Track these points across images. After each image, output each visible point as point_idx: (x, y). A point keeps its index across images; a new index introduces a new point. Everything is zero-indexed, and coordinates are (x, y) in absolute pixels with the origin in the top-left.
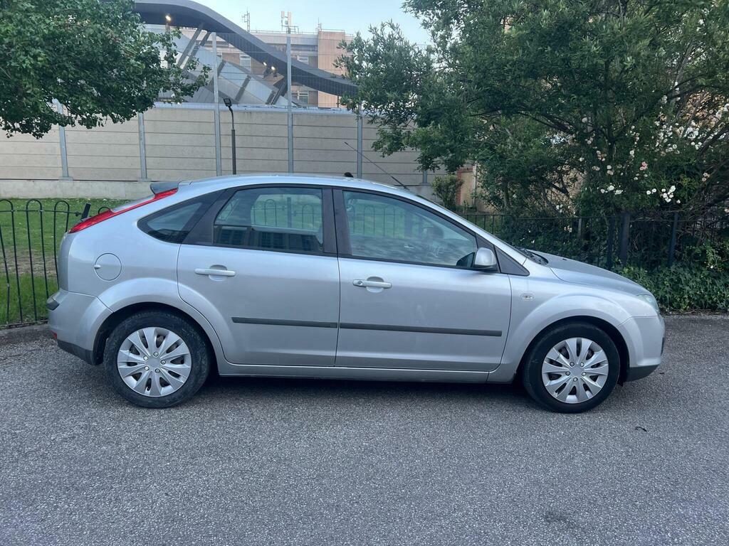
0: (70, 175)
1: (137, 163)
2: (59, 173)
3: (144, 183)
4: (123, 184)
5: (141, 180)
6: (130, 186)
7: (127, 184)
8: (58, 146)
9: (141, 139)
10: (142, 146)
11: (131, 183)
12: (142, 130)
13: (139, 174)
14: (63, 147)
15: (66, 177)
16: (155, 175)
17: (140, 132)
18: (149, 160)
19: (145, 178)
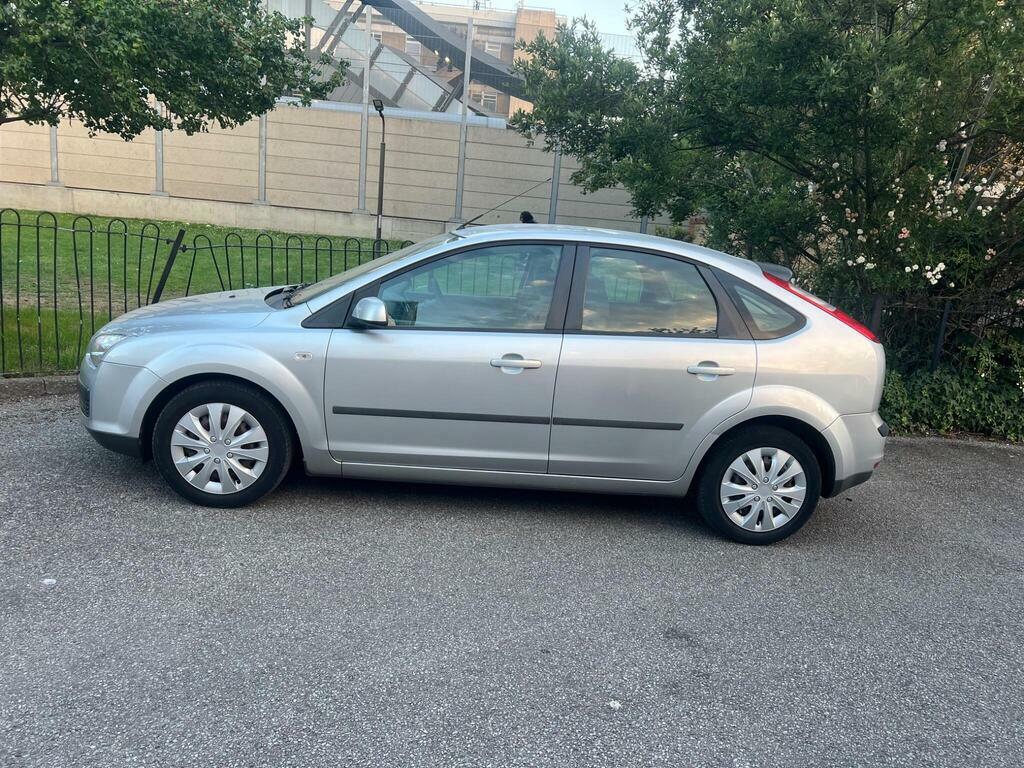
0: (166, 189)
1: (253, 179)
2: (152, 186)
3: (261, 208)
4: (233, 206)
5: (258, 202)
6: (242, 211)
7: (238, 206)
8: (152, 149)
9: (260, 147)
10: (262, 157)
11: (244, 206)
12: (263, 134)
13: (255, 194)
14: (160, 150)
15: (161, 190)
16: (276, 197)
17: (260, 137)
18: (270, 176)
19: (263, 200)
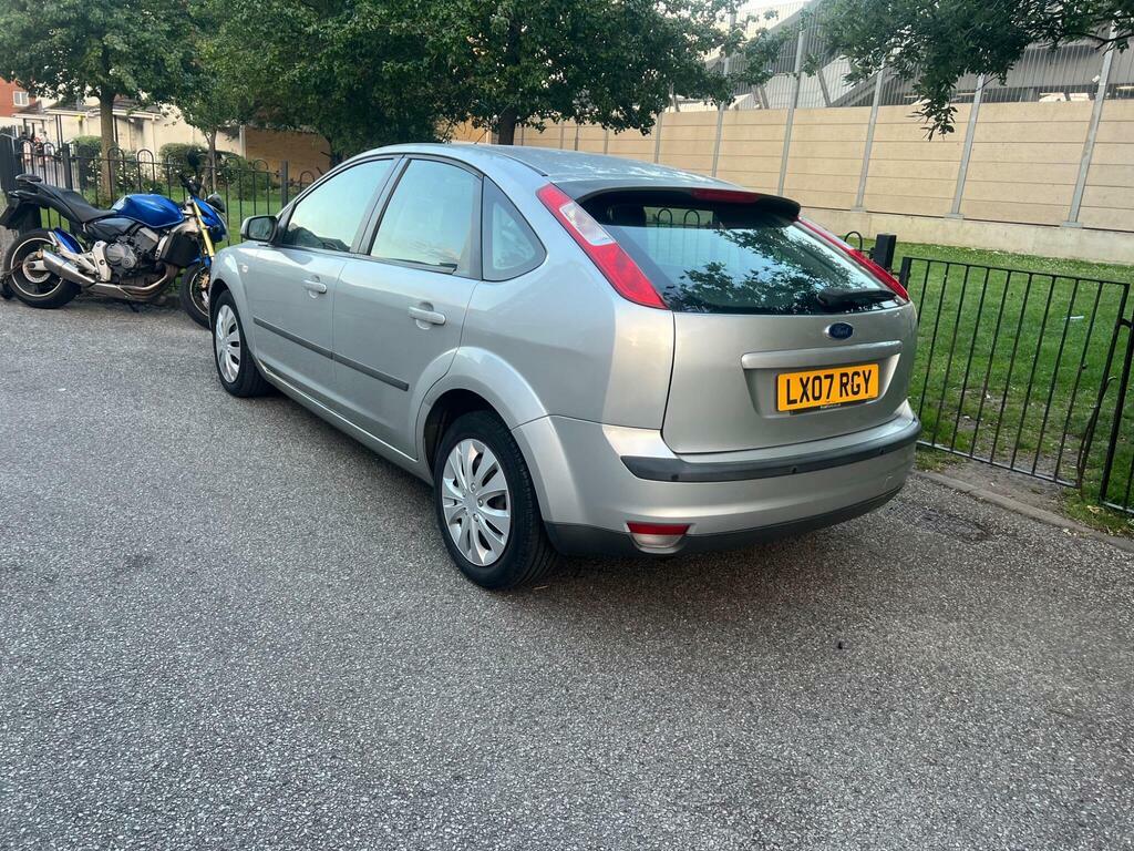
0: (961, 211)
1: (1066, 195)
2: (948, 207)
3: (1069, 231)
4: (1033, 229)
5: (1066, 224)
6: (1042, 233)
7: (1040, 229)
8: (956, 166)
9: (1085, 154)
10: (1084, 167)
11: (1048, 229)
12: (1091, 138)
13: (1065, 214)
14: (964, 168)
15: (956, 212)
16: (1090, 217)
17: (1087, 141)
18: (1089, 191)
19: (1074, 221)
